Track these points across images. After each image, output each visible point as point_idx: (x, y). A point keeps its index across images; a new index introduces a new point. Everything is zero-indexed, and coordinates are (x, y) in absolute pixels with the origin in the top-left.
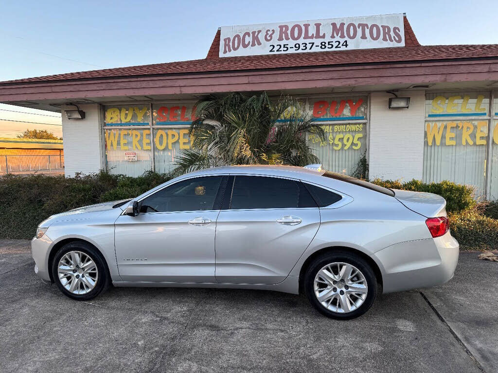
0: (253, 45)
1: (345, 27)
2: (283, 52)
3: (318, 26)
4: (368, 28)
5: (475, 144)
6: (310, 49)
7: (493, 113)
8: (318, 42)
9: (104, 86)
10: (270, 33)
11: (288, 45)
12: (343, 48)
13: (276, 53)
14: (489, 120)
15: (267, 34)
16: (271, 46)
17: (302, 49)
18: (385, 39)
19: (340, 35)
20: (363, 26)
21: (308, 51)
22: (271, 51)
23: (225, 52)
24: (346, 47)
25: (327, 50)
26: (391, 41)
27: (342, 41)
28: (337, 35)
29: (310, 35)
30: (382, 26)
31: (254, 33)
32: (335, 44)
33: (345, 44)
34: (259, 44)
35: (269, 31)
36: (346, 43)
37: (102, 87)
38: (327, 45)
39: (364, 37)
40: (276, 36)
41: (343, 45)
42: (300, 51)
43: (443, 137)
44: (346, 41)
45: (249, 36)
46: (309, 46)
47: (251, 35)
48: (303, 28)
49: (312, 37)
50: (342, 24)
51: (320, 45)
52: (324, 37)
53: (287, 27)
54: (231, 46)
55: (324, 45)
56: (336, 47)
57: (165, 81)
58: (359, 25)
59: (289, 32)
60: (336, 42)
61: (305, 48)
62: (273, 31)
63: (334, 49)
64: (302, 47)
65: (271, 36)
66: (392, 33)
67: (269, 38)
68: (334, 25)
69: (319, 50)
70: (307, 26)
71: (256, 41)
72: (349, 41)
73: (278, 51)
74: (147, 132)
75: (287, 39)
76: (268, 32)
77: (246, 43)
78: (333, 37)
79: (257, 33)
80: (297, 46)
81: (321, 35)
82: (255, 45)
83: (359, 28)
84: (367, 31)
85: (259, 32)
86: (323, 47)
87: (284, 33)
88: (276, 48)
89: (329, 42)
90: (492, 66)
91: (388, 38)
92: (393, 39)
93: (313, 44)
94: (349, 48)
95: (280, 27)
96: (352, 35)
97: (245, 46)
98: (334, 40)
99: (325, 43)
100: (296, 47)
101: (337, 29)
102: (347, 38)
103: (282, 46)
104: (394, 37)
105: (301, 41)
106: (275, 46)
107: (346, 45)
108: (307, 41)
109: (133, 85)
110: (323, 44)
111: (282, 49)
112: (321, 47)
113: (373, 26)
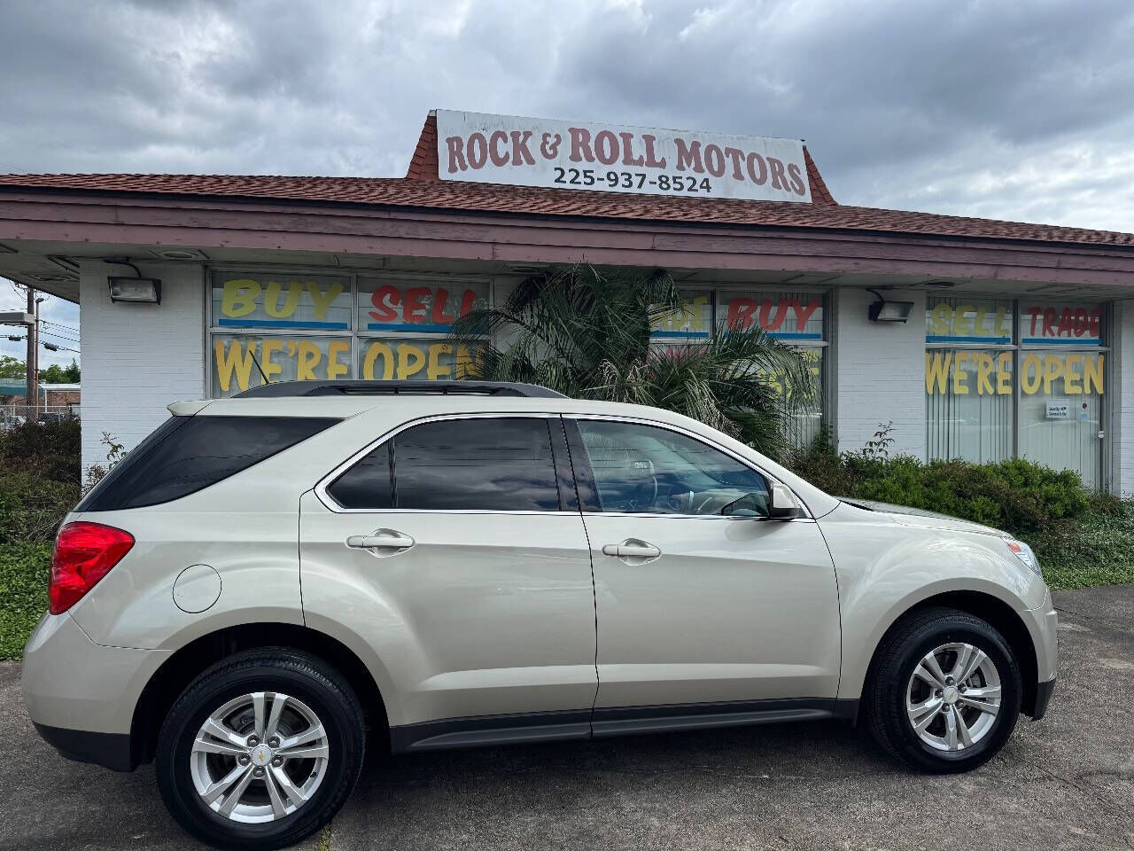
0: (517, 162)
1: (702, 150)
2: (582, 187)
3: (649, 139)
4: (744, 159)
5: (996, 394)
6: (640, 186)
7: (1020, 341)
8: (653, 174)
9: (286, 222)
10: (552, 140)
11: (592, 172)
12: (702, 193)
13: (568, 186)
14: (1015, 353)
15: (545, 142)
16: (556, 169)
17: (623, 186)
18: (776, 185)
19: (693, 165)
20: (736, 154)
21: (634, 190)
22: (557, 181)
23: (452, 169)
24: (708, 191)
25: (671, 192)
26: (789, 190)
27: (700, 178)
28: (689, 165)
29: (636, 157)
30: (768, 159)
31: (515, 135)
32: (688, 184)
33: (705, 185)
34: (531, 161)
35: (549, 135)
36: (707, 184)
37: (279, 224)
38: (671, 182)
39: (738, 175)
40: (565, 149)
41: (701, 187)
42: (619, 189)
43: (950, 381)
44: (706, 180)
45: (505, 141)
46: (636, 180)
47: (510, 139)
48: (620, 140)
49: (640, 162)
50: (696, 145)
51: (658, 182)
52: (663, 164)
53: (586, 133)
54: (466, 159)
55: (666, 183)
56: (690, 189)
57: (458, 228)
58: (728, 151)
59: (592, 144)
60: (688, 179)
61: (627, 183)
62: (557, 136)
63: (684, 193)
64: (622, 180)
65: (554, 147)
66: (787, 174)
67: (551, 152)
68: (680, 142)
69: (655, 190)
70: (627, 137)
71: (521, 154)
72: (713, 181)
73: (572, 182)
74: (342, 346)
75: (590, 159)
76: (548, 139)
77: (501, 155)
78: (680, 167)
79: (521, 138)
80: (612, 177)
81: (658, 160)
82: (521, 163)
83: (728, 156)
84: (743, 165)
85: (528, 134)
86: (664, 186)
87: (581, 144)
88: (569, 176)
89: (674, 178)
90: (1063, 258)
91: (781, 184)
92: (790, 186)
93: (644, 176)
94: (713, 195)
95: (571, 130)
96: (716, 168)
97: (499, 162)
98: (684, 174)
99: (668, 179)
100: (609, 178)
101: (687, 153)
102: (707, 174)
103: (582, 174)
104: (792, 183)
105: (619, 167)
106: (566, 171)
107: (708, 188)
108: (633, 170)
109: (372, 227)
110: (664, 179)
111: (581, 178)
112: (661, 187)
113: (752, 156)
